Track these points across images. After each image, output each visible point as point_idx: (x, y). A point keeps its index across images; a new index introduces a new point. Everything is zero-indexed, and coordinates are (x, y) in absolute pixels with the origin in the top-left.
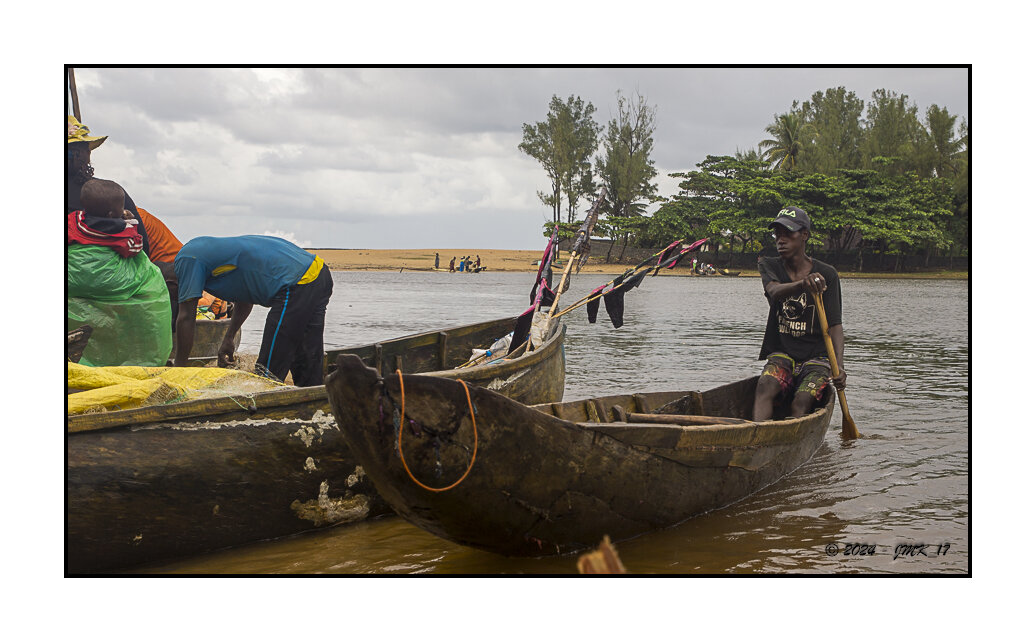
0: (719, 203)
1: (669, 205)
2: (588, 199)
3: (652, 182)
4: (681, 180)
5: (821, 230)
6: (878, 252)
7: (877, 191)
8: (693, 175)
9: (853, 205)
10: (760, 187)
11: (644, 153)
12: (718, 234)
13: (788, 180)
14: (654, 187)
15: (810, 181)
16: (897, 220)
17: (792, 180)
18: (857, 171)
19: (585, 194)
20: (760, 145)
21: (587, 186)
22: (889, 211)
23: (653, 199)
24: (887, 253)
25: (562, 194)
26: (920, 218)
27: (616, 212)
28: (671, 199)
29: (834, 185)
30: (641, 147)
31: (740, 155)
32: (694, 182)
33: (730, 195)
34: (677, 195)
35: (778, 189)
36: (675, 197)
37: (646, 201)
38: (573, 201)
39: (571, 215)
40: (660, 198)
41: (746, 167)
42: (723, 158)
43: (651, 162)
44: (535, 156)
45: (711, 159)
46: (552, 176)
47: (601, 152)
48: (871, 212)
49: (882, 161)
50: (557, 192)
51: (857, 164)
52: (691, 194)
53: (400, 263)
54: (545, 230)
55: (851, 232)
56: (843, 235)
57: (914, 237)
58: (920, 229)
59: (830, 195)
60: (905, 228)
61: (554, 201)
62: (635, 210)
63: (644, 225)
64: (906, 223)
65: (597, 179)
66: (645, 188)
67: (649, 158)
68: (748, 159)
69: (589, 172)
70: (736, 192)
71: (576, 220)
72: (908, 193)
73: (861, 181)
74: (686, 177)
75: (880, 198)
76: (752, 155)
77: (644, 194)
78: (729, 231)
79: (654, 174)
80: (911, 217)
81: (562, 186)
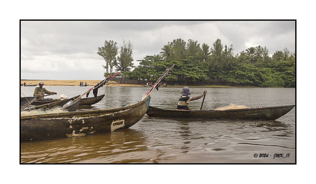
0: (150, 68)
1: (137, 68)
2: (116, 67)
3: (132, 62)
4: (140, 62)
5: (176, 75)
6: (190, 80)
7: (190, 65)
8: (143, 61)
9: (184, 68)
10: (160, 64)
11: (130, 55)
12: (150, 76)
13: (167, 62)
14: (133, 64)
15: (173, 62)
16: (195, 72)
17: (168, 62)
18: (185, 60)
19: (115, 66)
20: (160, 53)
21: (115, 63)
22: (193, 70)
23: (133, 67)
24: (192, 81)
25: (109, 66)
26: (201, 72)
27: (123, 70)
28: (137, 67)
29: (179, 63)
30: (129, 53)
31: (155, 56)
32: (143, 62)
33: (152, 66)
34: (139, 66)
35: (165, 64)
36: (138, 66)
37: (131, 67)
38: (111, 67)
39: (111, 71)
40: (134, 67)
41: (156, 59)
42: (151, 56)
43: (132, 57)
44: (101, 55)
45: (147, 56)
46: (106, 61)
47: (119, 55)
48: (189, 70)
49: (191, 57)
50: (107, 65)
51: (185, 58)
52: (143, 66)
53: (65, 84)
54: (104, 75)
55: (184, 75)
56: (182, 76)
57: (199, 77)
58: (201, 75)
59: (178, 66)
60: (197, 74)
61: (106, 67)
62: (128, 70)
63: (130, 74)
64: (197, 73)
65: (118, 62)
66: (130, 64)
67: (131, 56)
68: (157, 57)
69: (116, 60)
70: (154, 65)
71: (112, 72)
72: (198, 66)
73: (186, 62)
74: (141, 61)
75: (191, 67)
76: (158, 56)
77: (130, 65)
78: (152, 75)
79: (133, 60)
80: (198, 72)
81: (108, 64)
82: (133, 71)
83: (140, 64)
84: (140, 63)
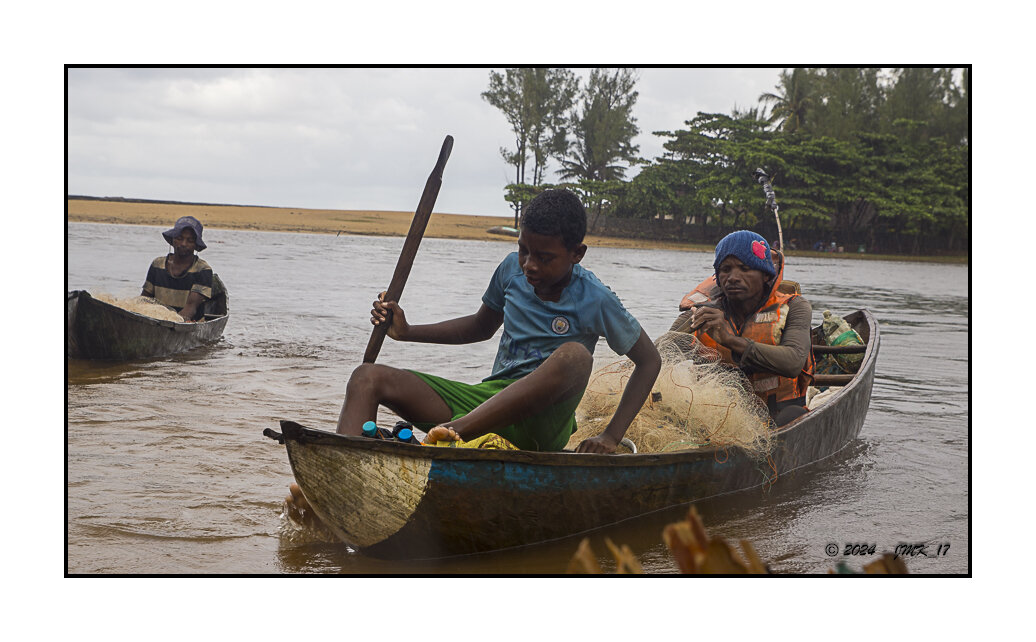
0: (710, 167)
1: (650, 169)
3: (633, 142)
4: (666, 139)
5: (830, 204)
8: (681, 134)
10: (759, 151)
11: (626, 109)
12: (708, 205)
13: (790, 143)
15: (818, 145)
16: (919, 195)
17: (797, 143)
18: (873, 135)
20: (760, 99)
22: (909, 183)
24: (903, 232)
25: (529, 152)
26: (944, 192)
27: (589, 174)
28: (655, 162)
29: (847, 151)
30: (623, 102)
31: (736, 113)
32: (683, 141)
33: (722, 159)
35: (779, 153)
36: (658, 159)
37: (625, 164)
38: (540, 160)
39: (538, 176)
40: (641, 160)
41: (744, 127)
42: (717, 116)
43: (633, 120)
44: (499, 106)
45: (702, 116)
46: (516, 130)
47: (579, 108)
48: (888, 183)
49: (904, 125)
50: (522, 148)
51: (876, 128)
52: (677, 157)
54: (507, 192)
55: (862, 206)
56: (854, 209)
57: (938, 215)
58: (944, 205)
59: (843, 162)
61: (518, 160)
62: (613, 174)
63: (622, 191)
66: (624, 149)
67: (631, 115)
68: (747, 117)
69: (563, 130)
70: (730, 156)
72: (933, 163)
73: (878, 146)
74: (673, 136)
75: (900, 168)
77: (624, 155)
78: (720, 202)
79: (636, 133)
81: (528, 143)
82: (636, 179)
83: (667, 151)
84: (665, 146)
